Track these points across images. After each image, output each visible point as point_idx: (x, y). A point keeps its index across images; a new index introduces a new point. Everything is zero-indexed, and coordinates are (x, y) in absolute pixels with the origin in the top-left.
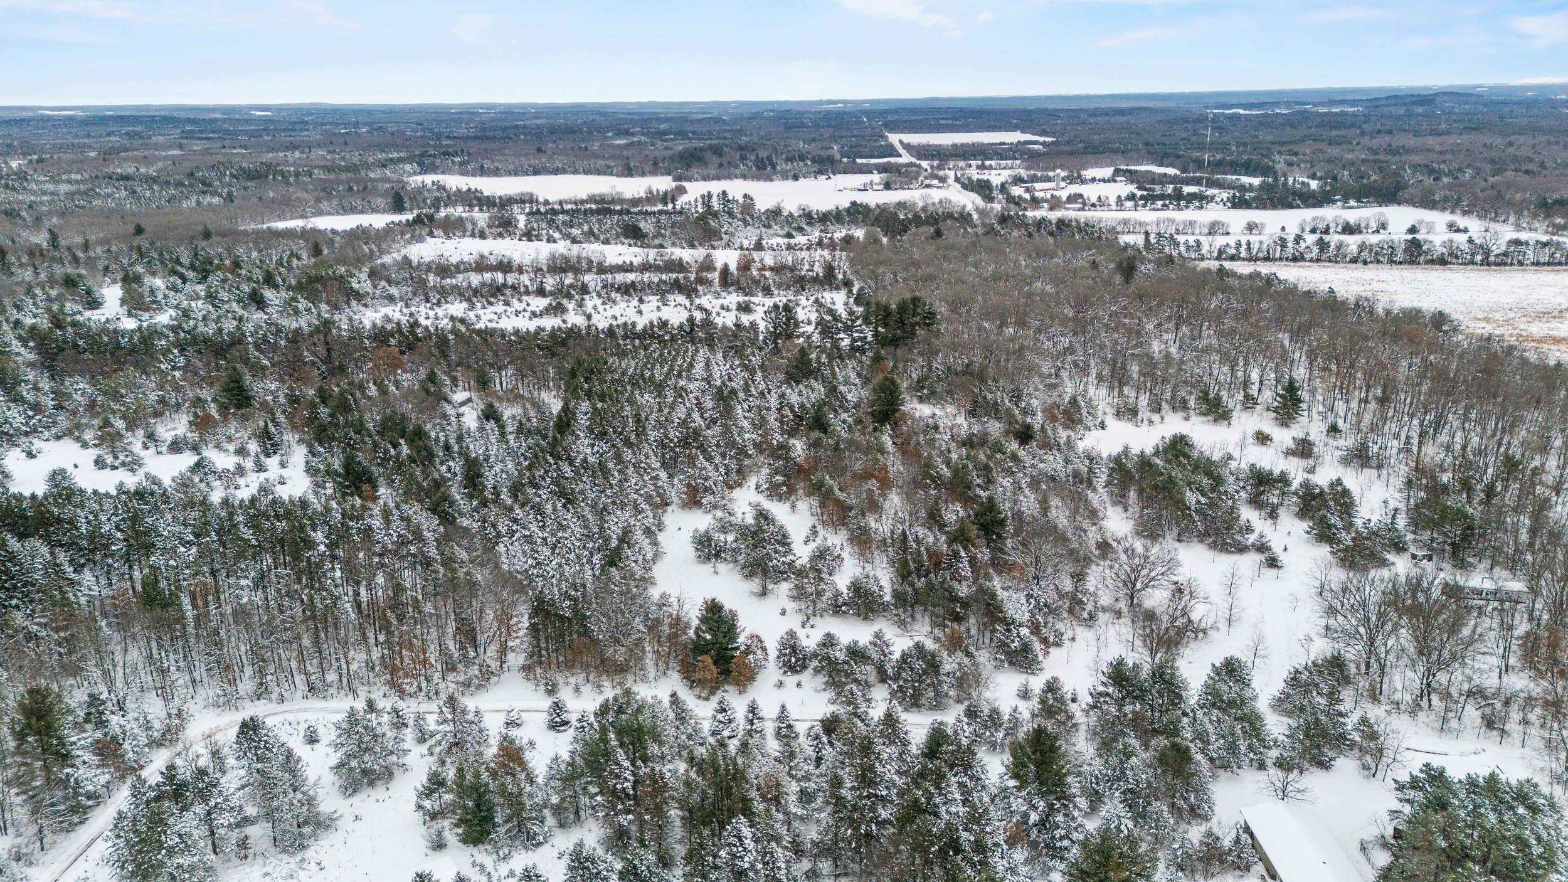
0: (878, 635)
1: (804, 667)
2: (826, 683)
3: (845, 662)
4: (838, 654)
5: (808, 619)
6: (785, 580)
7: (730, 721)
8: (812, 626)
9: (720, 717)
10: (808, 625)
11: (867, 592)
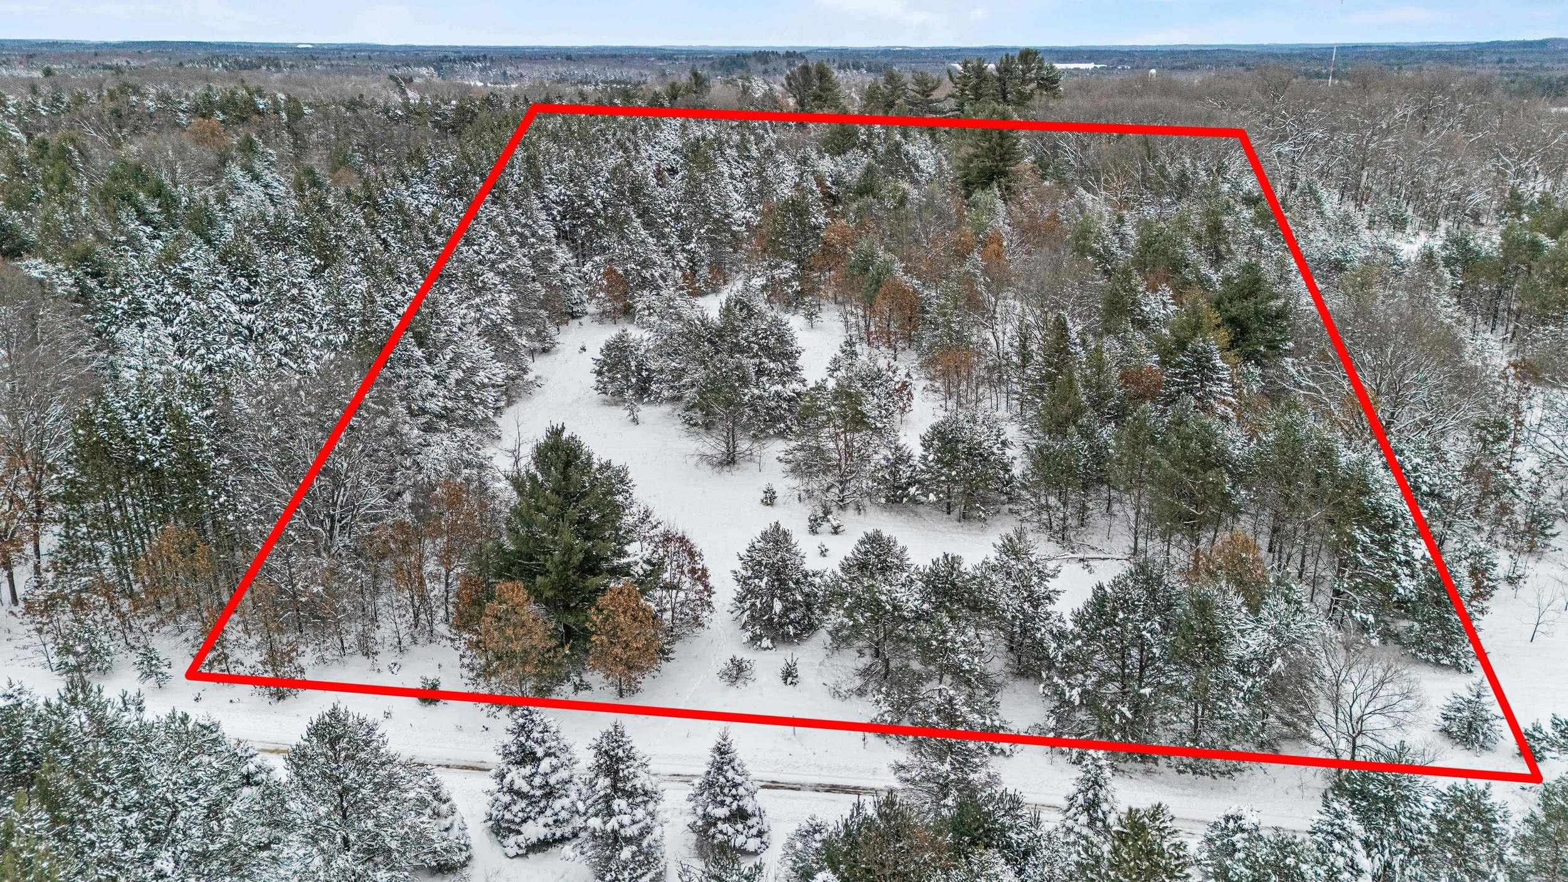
0: (1011, 549)
1: (808, 628)
2: (865, 673)
3: (919, 616)
4: (901, 594)
5: (827, 512)
6: (781, 435)
7: (550, 793)
8: (836, 531)
9: (517, 776)
10: (826, 527)
11: (975, 453)
